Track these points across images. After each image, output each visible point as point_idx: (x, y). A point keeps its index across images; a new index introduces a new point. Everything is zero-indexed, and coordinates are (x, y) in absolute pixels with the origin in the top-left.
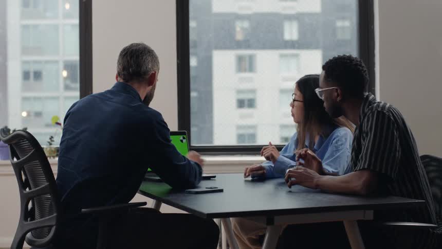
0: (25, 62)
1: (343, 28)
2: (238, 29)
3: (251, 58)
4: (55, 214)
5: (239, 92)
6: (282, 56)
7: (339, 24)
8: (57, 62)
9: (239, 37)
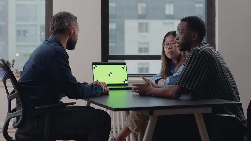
0: (18, 26)
1: (199, 8)
2: (139, 8)
3: (147, 24)
4: (22, 109)
5: (140, 43)
6: (164, 23)
7: (197, 5)
8: (36, 25)
9: (140, 12)
